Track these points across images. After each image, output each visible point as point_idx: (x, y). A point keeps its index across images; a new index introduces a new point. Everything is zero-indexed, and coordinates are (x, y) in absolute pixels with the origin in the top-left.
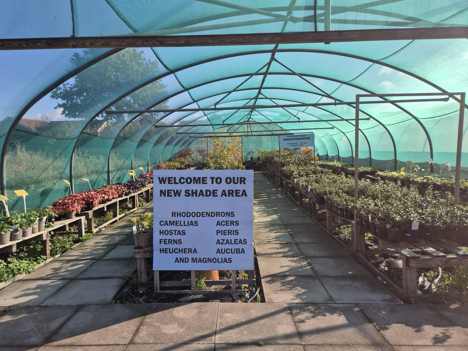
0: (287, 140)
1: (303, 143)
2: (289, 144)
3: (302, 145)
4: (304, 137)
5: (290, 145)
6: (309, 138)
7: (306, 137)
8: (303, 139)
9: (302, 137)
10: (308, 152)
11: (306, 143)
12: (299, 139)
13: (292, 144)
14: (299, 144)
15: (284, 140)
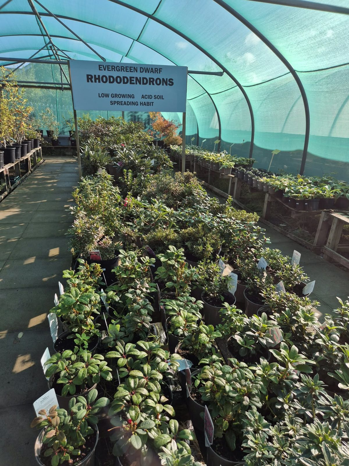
0: (98, 79)
1: (150, 97)
2: (107, 96)
3: (148, 104)
4: (155, 76)
5: (110, 99)
6: (170, 82)
7: (161, 76)
8: (151, 81)
9: (148, 75)
10: (166, 128)
11: (161, 97)
12: (139, 81)
13: (116, 96)
14: (138, 99)
15: (89, 78)
